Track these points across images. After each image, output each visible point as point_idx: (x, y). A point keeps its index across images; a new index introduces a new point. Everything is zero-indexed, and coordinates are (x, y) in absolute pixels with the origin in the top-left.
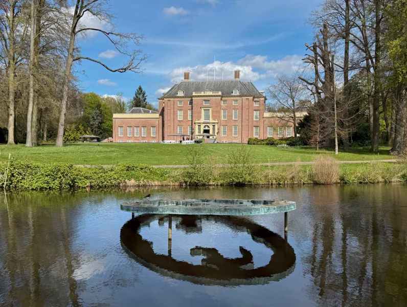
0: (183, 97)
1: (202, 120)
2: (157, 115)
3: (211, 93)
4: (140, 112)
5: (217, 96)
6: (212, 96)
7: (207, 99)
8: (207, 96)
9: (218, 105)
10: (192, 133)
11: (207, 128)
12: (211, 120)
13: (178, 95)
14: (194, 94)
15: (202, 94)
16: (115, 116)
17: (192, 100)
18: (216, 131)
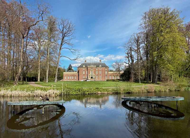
0: (85, 67)
1: (91, 74)
2: (77, 73)
3: (93, 66)
4: (71, 72)
5: (95, 67)
6: (93, 67)
7: (92, 68)
8: (92, 67)
9: (95, 70)
10: (88, 78)
11: (92, 76)
12: (93, 74)
13: (83, 67)
14: (88, 66)
15: (91, 66)
16: (64, 73)
17: (87, 68)
18: (95, 77)
